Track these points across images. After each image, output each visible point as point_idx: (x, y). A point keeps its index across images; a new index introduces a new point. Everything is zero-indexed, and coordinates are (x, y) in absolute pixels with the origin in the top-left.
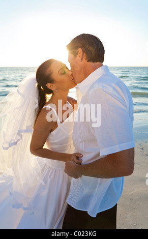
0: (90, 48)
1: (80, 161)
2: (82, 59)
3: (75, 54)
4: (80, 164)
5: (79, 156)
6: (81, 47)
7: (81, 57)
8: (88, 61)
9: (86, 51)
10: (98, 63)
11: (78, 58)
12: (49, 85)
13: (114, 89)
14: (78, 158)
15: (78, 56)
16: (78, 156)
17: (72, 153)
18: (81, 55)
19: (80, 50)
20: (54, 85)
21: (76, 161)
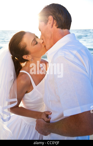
0: (60, 16)
1: (49, 119)
2: (52, 26)
3: (46, 22)
4: (49, 122)
5: (48, 113)
6: (51, 15)
7: (51, 24)
8: (58, 28)
9: (56, 18)
10: (66, 30)
11: (49, 25)
12: (25, 57)
13: (75, 56)
14: (47, 116)
15: (48, 23)
16: (47, 115)
17: (43, 112)
18: (52, 22)
19: (51, 17)
20: (29, 56)
21: (46, 119)
